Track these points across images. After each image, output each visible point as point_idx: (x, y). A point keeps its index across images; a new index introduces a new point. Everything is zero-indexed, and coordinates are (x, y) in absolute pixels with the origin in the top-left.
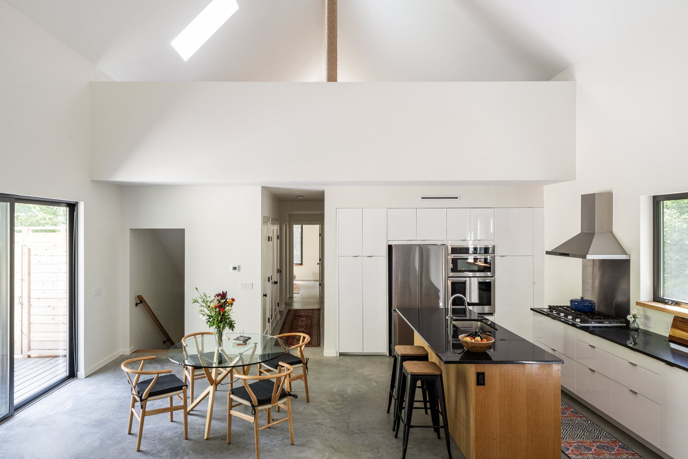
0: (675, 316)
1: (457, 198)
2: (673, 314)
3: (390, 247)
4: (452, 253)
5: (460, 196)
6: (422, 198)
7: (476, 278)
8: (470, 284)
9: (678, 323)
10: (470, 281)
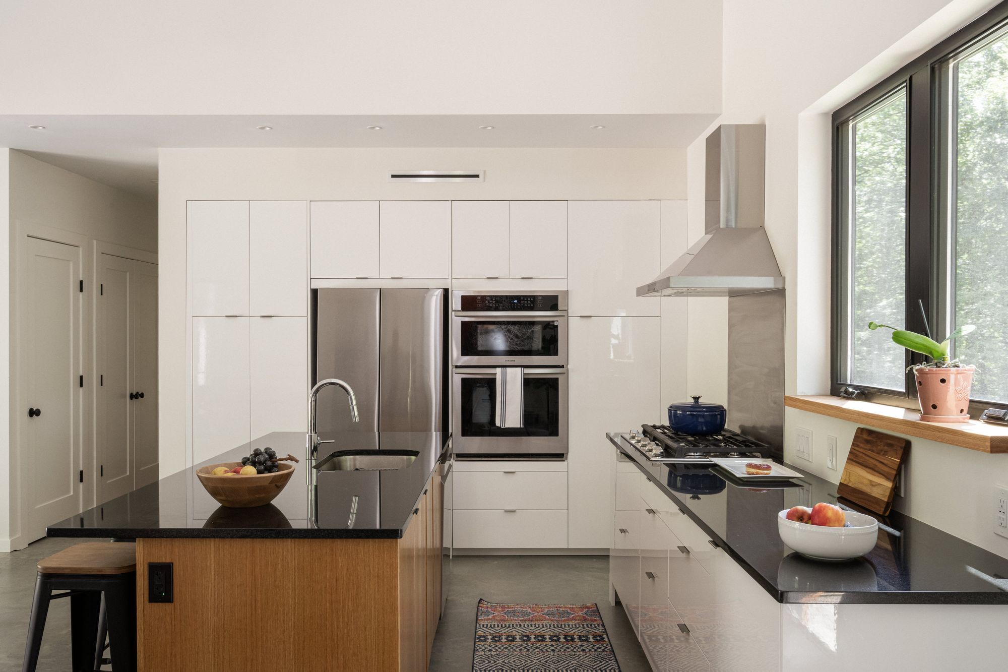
0: (859, 428)
1: (477, 176)
2: (856, 421)
3: (315, 292)
4: (464, 308)
5: (485, 172)
6: (393, 176)
7: (519, 369)
8: (504, 383)
9: (861, 448)
10: (504, 376)
